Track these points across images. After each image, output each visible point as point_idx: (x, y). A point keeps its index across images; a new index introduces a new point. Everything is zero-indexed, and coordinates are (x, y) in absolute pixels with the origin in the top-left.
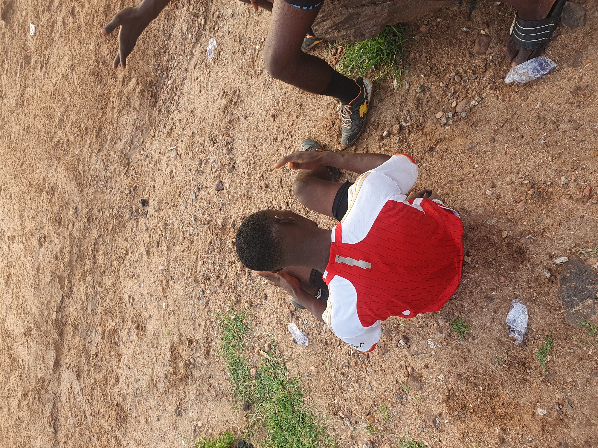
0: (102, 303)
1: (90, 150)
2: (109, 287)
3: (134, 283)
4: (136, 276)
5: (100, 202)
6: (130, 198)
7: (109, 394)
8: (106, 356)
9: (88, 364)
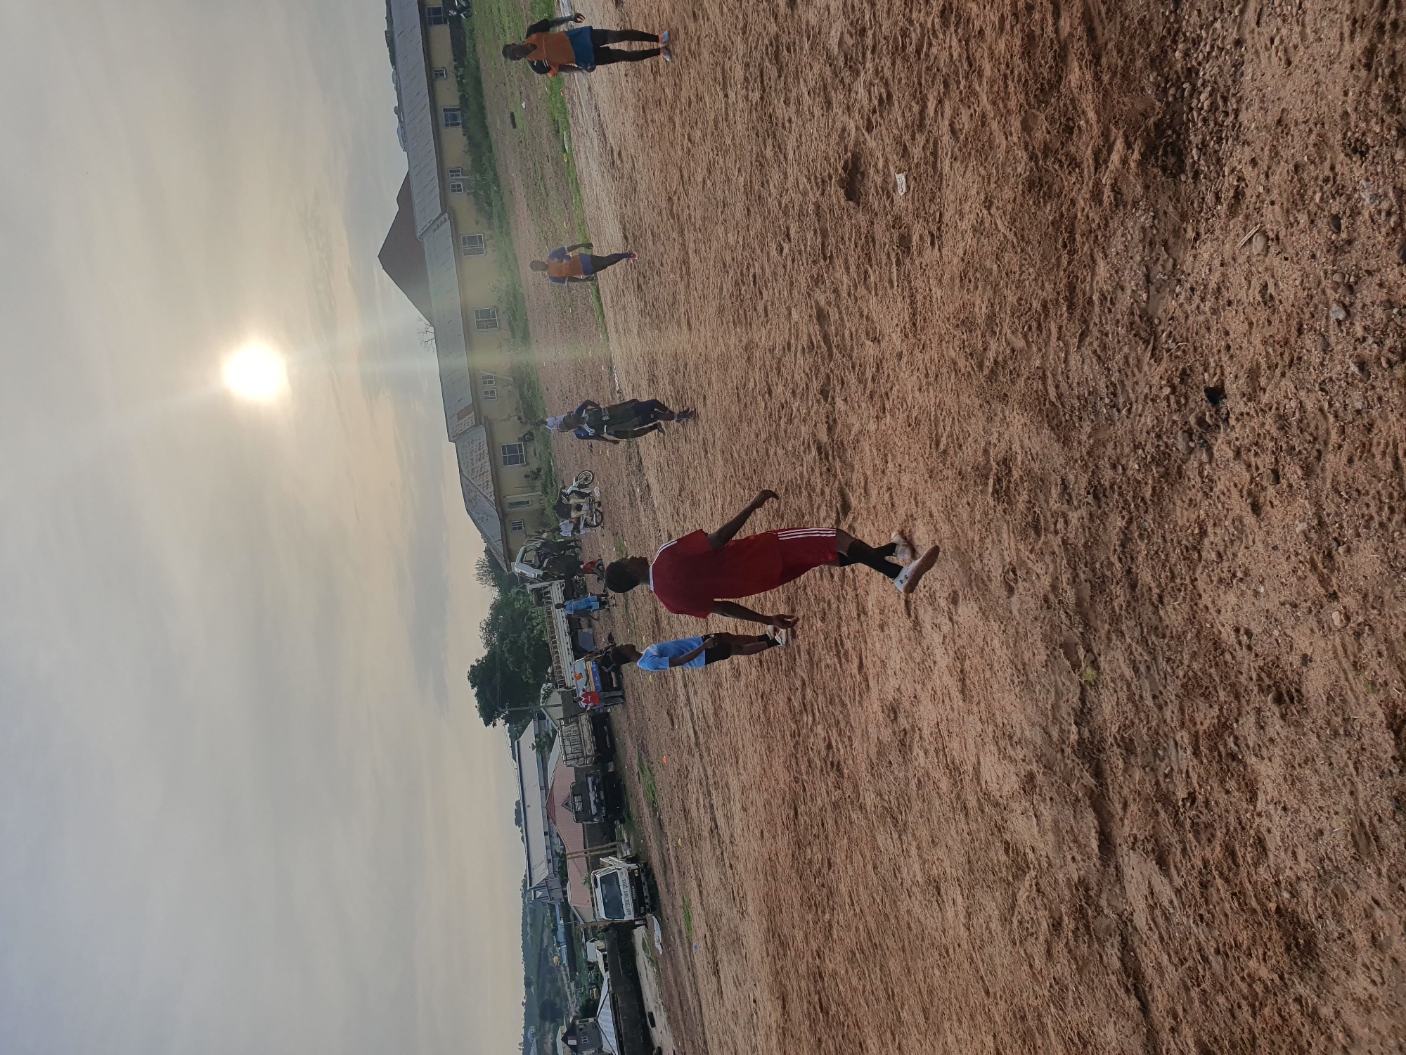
0: (1174, 672)
1: (1062, 345)
2: (1179, 629)
3: (1239, 593)
4: (1239, 574)
5: (1110, 446)
6: (1178, 402)
7: (1250, 887)
8: (1216, 794)
9: (1178, 827)
